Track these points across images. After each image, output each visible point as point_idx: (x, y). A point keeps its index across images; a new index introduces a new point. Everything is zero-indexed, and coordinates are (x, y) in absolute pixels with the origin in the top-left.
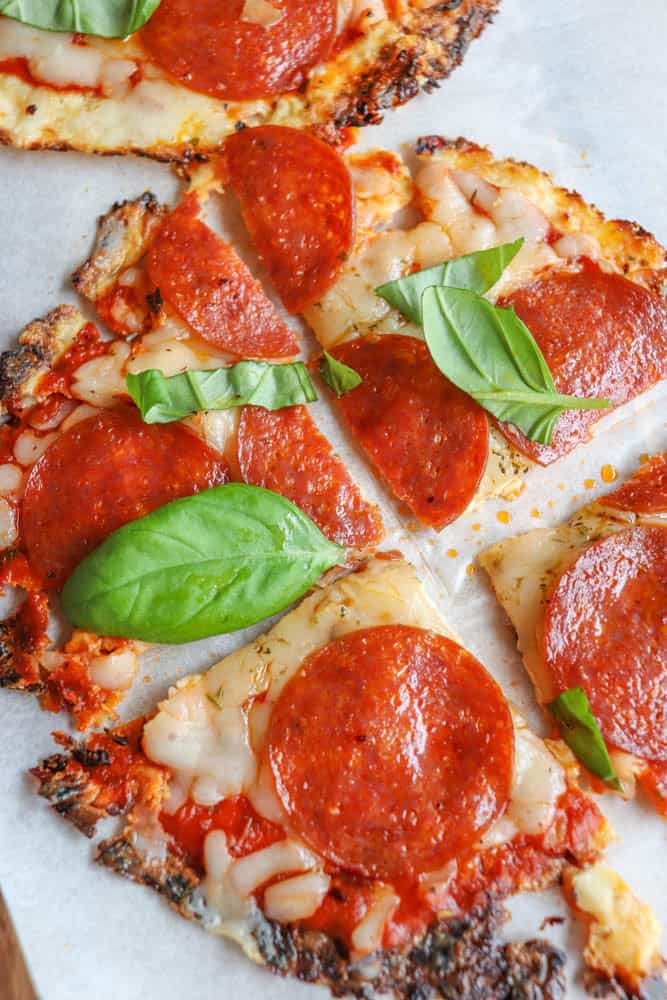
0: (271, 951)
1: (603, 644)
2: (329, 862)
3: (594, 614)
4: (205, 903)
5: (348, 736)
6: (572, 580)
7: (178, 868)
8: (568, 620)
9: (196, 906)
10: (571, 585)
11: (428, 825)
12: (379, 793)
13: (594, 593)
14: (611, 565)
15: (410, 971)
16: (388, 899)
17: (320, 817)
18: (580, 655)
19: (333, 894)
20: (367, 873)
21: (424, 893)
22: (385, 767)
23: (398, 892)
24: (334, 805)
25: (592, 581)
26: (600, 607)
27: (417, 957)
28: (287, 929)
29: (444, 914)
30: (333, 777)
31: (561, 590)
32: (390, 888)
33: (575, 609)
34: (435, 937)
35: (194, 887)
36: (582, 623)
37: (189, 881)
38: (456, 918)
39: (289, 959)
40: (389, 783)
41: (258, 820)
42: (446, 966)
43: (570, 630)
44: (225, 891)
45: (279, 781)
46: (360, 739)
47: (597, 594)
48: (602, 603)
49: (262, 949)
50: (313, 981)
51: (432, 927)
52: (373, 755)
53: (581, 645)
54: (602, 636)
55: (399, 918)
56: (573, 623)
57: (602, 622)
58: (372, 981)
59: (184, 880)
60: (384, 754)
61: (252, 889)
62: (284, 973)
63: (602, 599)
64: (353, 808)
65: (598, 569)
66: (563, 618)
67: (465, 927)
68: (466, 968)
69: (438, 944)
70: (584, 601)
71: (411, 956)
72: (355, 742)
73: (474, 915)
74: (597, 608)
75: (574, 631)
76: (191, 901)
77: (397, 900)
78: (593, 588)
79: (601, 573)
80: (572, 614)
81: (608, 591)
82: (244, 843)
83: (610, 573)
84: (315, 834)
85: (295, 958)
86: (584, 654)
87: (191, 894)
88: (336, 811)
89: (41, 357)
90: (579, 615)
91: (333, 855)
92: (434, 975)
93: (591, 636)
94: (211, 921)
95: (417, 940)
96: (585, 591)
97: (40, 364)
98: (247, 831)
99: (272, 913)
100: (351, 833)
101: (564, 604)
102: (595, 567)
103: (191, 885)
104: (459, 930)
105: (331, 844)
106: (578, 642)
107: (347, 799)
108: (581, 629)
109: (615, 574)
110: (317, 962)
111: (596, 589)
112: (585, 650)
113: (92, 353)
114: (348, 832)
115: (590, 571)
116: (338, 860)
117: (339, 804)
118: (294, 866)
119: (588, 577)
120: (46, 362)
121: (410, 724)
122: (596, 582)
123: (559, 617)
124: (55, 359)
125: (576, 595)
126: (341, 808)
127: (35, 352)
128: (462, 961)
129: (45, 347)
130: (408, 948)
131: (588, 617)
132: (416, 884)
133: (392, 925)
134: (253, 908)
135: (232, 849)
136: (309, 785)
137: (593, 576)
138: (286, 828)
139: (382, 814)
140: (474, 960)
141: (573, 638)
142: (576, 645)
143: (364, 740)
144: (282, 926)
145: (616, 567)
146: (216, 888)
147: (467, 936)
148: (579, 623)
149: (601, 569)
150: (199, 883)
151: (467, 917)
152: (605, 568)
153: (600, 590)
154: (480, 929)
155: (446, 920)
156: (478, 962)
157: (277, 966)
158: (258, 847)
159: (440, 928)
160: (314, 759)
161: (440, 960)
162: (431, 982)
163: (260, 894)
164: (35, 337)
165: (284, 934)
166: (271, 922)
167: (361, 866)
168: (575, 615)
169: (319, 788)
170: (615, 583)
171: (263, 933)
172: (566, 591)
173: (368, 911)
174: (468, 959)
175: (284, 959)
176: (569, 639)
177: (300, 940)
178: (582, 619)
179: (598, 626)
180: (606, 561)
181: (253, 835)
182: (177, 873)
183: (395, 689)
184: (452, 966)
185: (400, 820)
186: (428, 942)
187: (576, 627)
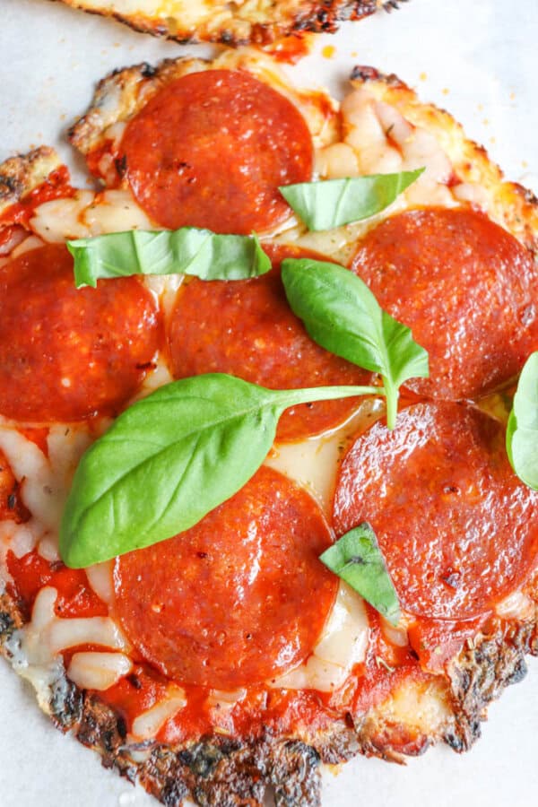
0: (61, 706)
1: (386, 506)
2: (137, 650)
3: (381, 477)
4: (20, 646)
5: (190, 550)
6: (365, 444)
7: (8, 607)
8: (357, 480)
9: (12, 645)
10: (364, 448)
11: (233, 648)
12: (201, 608)
13: (384, 458)
14: (403, 435)
15: (174, 767)
16: (177, 700)
17: (142, 609)
18: (364, 513)
19: (131, 679)
20: (166, 672)
21: (210, 707)
22: (213, 587)
23: (187, 695)
24: (157, 603)
25: (383, 447)
26: (388, 471)
27: (184, 757)
28: (82, 693)
29: (221, 730)
30: (165, 580)
31: (355, 452)
32: (182, 691)
33: (365, 471)
34: (205, 747)
35: (17, 628)
36: (369, 485)
37: (13, 622)
38: (230, 738)
39: (73, 718)
40: (212, 602)
41: (90, 593)
42: (205, 775)
43: (358, 490)
44: (41, 642)
45: (117, 567)
46: (201, 555)
47: (386, 460)
48: (391, 468)
49: (53, 702)
50: (88, 745)
51: (207, 737)
52: (207, 573)
53: (366, 505)
54: (387, 498)
55: (181, 719)
56: (361, 484)
57: (387, 485)
58: (138, 764)
59: (9, 620)
60: (218, 575)
61: (63, 648)
62: (65, 730)
63: (390, 465)
64: (173, 612)
65: (390, 436)
66: (353, 479)
67: (235, 748)
68: (223, 782)
69: (206, 753)
70: (374, 465)
71: (179, 755)
72: (194, 556)
73: (246, 740)
74: (385, 472)
75: (361, 491)
76: (9, 639)
77: (184, 703)
78: (383, 453)
79: (392, 441)
80: (361, 475)
81: (398, 457)
82: (70, 607)
83: (401, 441)
84: (132, 623)
85: (79, 721)
86: (368, 513)
87: (11, 633)
88: (157, 609)
89: (12, 190)
90: (368, 476)
91: (142, 646)
92: (192, 778)
93: (377, 497)
94: (20, 662)
95: (189, 744)
96: (377, 456)
97: (10, 196)
98: (77, 598)
99: (74, 675)
100: (164, 633)
101: (355, 465)
102: (388, 435)
103: (14, 626)
104: (228, 747)
105: (143, 636)
106: (364, 502)
107: (171, 602)
108: (368, 491)
109: (405, 443)
110: (97, 730)
111: (386, 455)
112: (370, 510)
113: (58, 193)
114: (161, 630)
115: (383, 438)
116: (144, 651)
117: (162, 604)
118: (106, 643)
119: (380, 443)
120: (16, 195)
121: (249, 556)
122: (388, 449)
123: (349, 477)
124: (24, 193)
125: (368, 458)
126: (163, 608)
127: (8, 184)
128: (221, 776)
129: (20, 181)
130: (180, 747)
131: (376, 479)
132: (206, 696)
133: (172, 724)
134: (59, 665)
135: (58, 608)
136: (143, 579)
137: (385, 442)
138: (110, 608)
139: (196, 625)
140: (231, 778)
141: (360, 497)
142: (362, 505)
143: (204, 557)
144: (78, 688)
145: (407, 437)
146: (34, 635)
147: (233, 755)
148: (368, 483)
149: (393, 437)
150: (22, 627)
151: (240, 739)
152: (397, 437)
153: (390, 456)
154: (247, 753)
155: (220, 736)
156: (235, 781)
157: (60, 721)
158: (82, 614)
159: (213, 741)
160: (154, 558)
161: (202, 768)
162: (188, 783)
163: (68, 655)
164: (13, 171)
165: (77, 696)
166: (70, 682)
167: (163, 664)
168: (364, 477)
169: (150, 584)
170: (405, 451)
171: (59, 689)
172: (358, 454)
173: (155, 704)
174: (227, 776)
175: (69, 717)
176: (356, 497)
177: (89, 707)
178: (370, 481)
179: (384, 488)
180: (398, 430)
181: (80, 603)
182: (6, 611)
183: (246, 522)
184: (211, 776)
185: (210, 636)
186: (198, 749)
187: (364, 487)
